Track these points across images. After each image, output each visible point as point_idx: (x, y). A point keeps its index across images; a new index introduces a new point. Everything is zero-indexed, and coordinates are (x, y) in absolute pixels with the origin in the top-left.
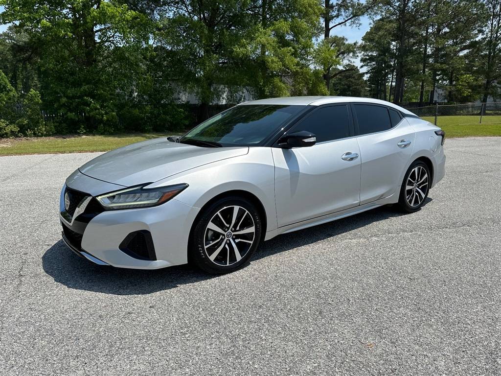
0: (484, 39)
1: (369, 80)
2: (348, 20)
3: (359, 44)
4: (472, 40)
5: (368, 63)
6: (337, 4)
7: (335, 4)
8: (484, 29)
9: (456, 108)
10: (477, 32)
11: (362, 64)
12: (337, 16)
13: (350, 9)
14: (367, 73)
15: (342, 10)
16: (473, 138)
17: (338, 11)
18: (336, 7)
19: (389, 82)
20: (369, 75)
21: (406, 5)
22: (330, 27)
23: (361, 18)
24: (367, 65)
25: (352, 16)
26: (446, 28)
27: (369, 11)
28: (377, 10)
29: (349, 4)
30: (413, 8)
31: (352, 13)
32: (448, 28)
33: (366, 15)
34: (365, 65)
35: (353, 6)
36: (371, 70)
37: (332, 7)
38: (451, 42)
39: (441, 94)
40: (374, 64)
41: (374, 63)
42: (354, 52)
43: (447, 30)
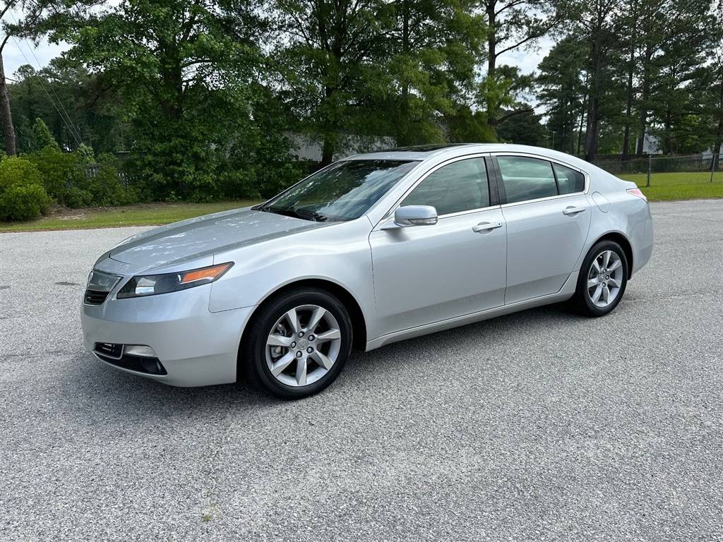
0: (715, 65)
1: (548, 125)
2: (521, 43)
3: (536, 76)
4: (697, 67)
5: (547, 100)
6: (505, 20)
7: (502, 21)
8: (714, 50)
9: (676, 162)
10: (704, 55)
11: (539, 102)
12: (506, 38)
13: (524, 26)
14: (545, 115)
15: (513, 28)
16: (702, 201)
17: (507, 30)
18: (505, 25)
19: (577, 127)
20: (548, 117)
21: (601, 20)
22: (496, 53)
23: (540, 39)
24: (546, 104)
25: (527, 37)
26: (660, 50)
27: (551, 29)
28: (562, 29)
29: (522, 21)
30: (612, 23)
31: (528, 33)
32: (663, 50)
33: (547, 35)
34: (542, 104)
35: (528, 23)
36: (551, 110)
37: (499, 25)
38: (666, 70)
39: (655, 142)
40: (556, 102)
41: (555, 100)
42: (531, 87)
43: (661, 53)
